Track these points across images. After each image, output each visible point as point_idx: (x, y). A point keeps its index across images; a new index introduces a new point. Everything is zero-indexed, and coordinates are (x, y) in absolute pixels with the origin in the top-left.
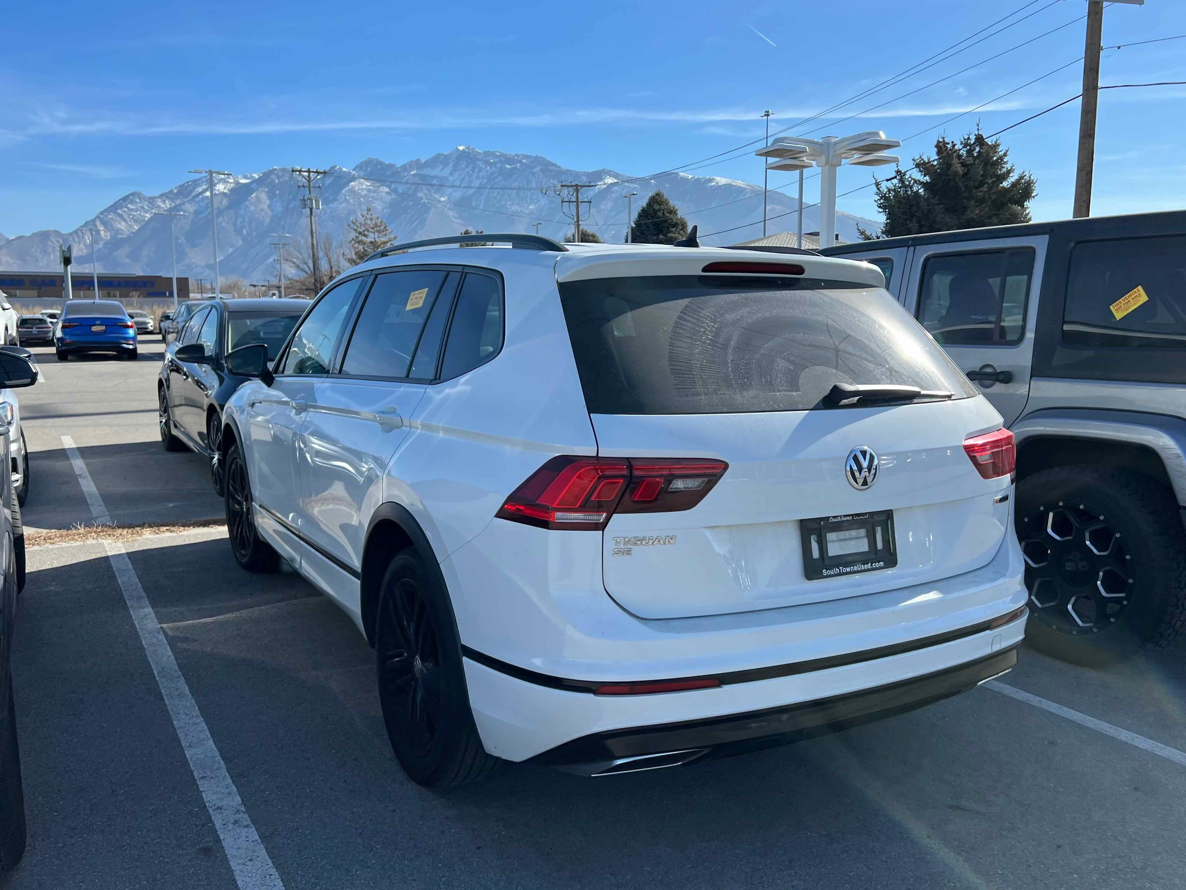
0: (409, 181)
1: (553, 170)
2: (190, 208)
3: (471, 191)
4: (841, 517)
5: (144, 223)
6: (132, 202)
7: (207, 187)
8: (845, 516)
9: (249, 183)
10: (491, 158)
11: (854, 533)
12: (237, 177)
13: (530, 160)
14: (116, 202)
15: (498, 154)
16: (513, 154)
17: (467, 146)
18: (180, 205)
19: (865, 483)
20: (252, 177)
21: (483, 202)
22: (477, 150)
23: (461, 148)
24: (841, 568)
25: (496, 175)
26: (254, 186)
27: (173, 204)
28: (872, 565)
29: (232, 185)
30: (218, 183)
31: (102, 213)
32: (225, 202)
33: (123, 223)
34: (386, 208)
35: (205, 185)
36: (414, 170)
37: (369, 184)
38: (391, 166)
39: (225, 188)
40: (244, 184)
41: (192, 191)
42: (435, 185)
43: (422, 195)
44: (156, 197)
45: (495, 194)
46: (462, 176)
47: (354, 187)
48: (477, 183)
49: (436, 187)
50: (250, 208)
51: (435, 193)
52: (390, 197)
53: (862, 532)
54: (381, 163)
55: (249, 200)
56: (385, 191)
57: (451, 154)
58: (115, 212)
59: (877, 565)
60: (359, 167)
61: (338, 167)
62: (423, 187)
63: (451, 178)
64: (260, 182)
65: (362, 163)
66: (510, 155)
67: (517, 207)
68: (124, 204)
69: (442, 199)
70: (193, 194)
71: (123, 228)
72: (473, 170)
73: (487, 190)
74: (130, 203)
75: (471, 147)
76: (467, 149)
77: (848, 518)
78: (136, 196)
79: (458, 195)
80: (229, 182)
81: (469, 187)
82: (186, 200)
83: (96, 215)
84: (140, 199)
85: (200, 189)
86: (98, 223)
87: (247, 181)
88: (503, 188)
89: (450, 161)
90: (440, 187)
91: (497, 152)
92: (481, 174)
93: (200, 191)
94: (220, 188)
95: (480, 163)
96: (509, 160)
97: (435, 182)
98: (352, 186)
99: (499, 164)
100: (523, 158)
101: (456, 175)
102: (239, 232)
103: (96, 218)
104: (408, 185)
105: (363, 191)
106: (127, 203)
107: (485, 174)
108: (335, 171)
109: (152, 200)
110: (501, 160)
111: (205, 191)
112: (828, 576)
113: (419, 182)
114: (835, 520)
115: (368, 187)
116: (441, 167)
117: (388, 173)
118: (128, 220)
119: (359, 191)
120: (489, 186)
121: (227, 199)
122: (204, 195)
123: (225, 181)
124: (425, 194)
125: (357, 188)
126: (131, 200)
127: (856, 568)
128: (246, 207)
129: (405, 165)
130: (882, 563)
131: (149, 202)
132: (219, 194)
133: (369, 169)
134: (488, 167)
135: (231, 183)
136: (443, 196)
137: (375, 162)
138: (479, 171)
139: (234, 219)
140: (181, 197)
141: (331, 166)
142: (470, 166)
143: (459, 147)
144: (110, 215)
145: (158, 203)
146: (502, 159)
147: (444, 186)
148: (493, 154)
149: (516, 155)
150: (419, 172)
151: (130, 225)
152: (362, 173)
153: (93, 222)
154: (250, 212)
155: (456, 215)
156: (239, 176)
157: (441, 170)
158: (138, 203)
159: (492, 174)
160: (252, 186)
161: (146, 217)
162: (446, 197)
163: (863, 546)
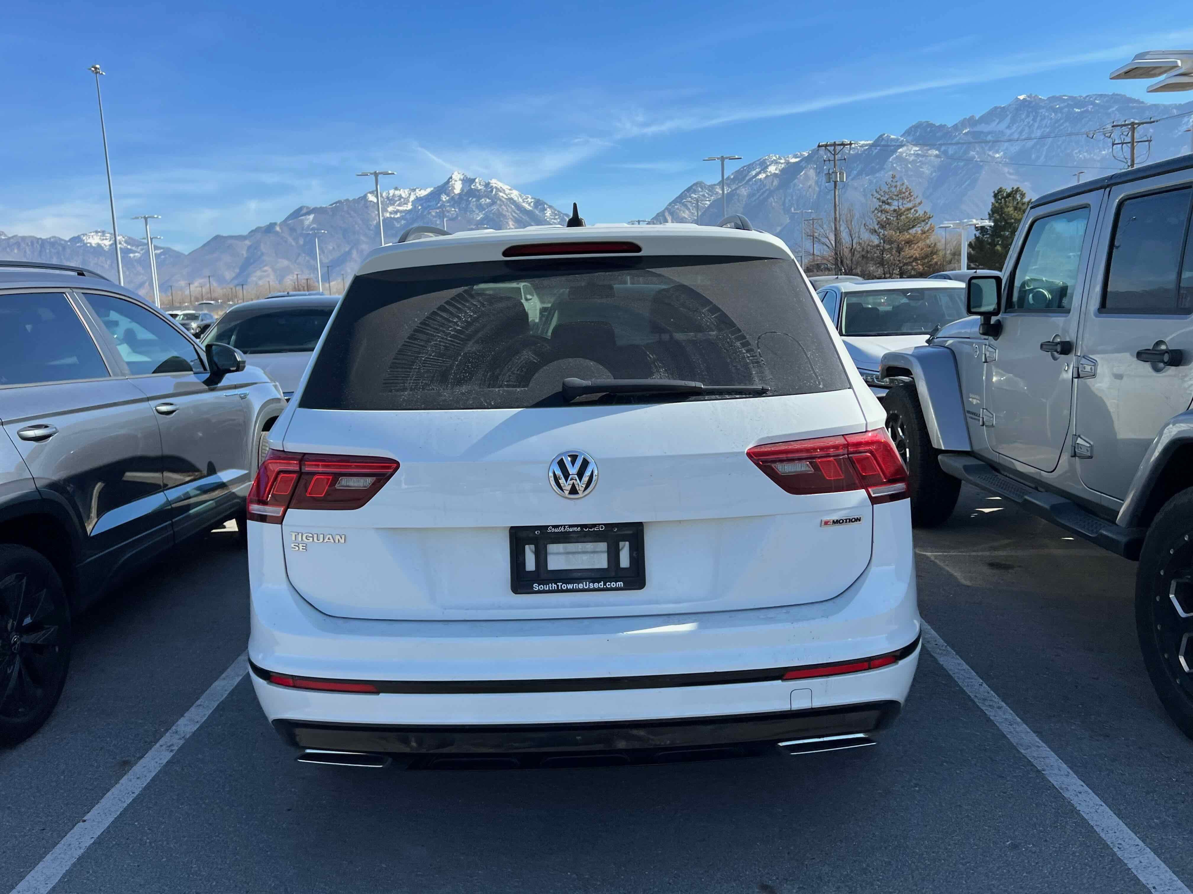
0: (961, 141)
1: (1133, 108)
2: (744, 192)
3: (1030, 143)
4: (564, 528)
5: (704, 210)
6: (695, 192)
7: (760, 169)
8: (570, 526)
9: (799, 161)
10: (1055, 103)
11: (589, 546)
12: (788, 157)
13: (1105, 100)
14: (682, 194)
15: (1066, 98)
16: (1084, 96)
17: (1029, 94)
18: (736, 189)
19: (574, 491)
20: (801, 155)
21: (1044, 153)
22: (1040, 97)
23: (1021, 97)
24: (560, 584)
25: (1062, 121)
26: (803, 164)
27: (730, 190)
28: (605, 584)
29: (783, 166)
30: (770, 165)
31: (670, 204)
32: (776, 183)
33: (687, 212)
34: (935, 171)
35: (759, 168)
36: (966, 128)
37: (918, 149)
38: (941, 127)
39: (776, 170)
40: (794, 163)
41: (746, 176)
42: (989, 142)
43: (974, 153)
44: (715, 185)
45: (1059, 143)
46: (1021, 128)
47: (901, 153)
48: (1039, 133)
49: (990, 144)
50: (799, 185)
51: (990, 150)
52: (939, 160)
53: (603, 546)
54: (932, 125)
55: (797, 178)
56: (935, 153)
57: (1010, 105)
58: (680, 203)
59: (613, 585)
60: (907, 133)
61: (886, 135)
62: (977, 145)
63: (1008, 132)
64: (808, 160)
65: (911, 128)
66: (1081, 97)
67: (1085, 154)
68: (688, 194)
69: (997, 155)
70: (747, 178)
71: (686, 216)
72: (1034, 120)
73: (1050, 139)
74: (692, 193)
75: (1033, 95)
76: (1028, 97)
77: (575, 529)
78: (698, 185)
79: (1015, 148)
80: (780, 163)
81: (1029, 139)
82: (741, 184)
83: (665, 207)
84: (702, 188)
85: (754, 173)
86: (667, 214)
87: (797, 160)
88: (1070, 134)
89: (1008, 113)
90: (995, 143)
91: (1064, 96)
92: (1044, 122)
93: (754, 174)
94: (772, 169)
95: (1043, 111)
96: (1076, 102)
97: (989, 138)
98: (899, 152)
99: (1066, 109)
100: (1095, 99)
101: (1014, 128)
102: (787, 211)
103: (665, 209)
104: (960, 145)
105: (911, 157)
106: (690, 192)
107: (1049, 122)
108: (883, 139)
109: (711, 188)
110: (1068, 104)
111: (758, 174)
112: (539, 592)
113: (972, 140)
114: (556, 530)
115: (916, 153)
116: (997, 121)
117: (939, 134)
118: (691, 208)
119: (907, 157)
120: (1053, 135)
121: (778, 179)
122: (758, 177)
123: (776, 162)
124: (978, 153)
125: (904, 154)
126: (694, 190)
127: (581, 586)
128: (795, 185)
129: (956, 124)
130: (620, 584)
131: (709, 190)
132: (771, 175)
133: (918, 134)
134: (1053, 114)
135: (782, 163)
136: (997, 152)
137: (925, 124)
138: (1041, 120)
139: (783, 198)
140: (737, 182)
141: (879, 135)
142: (1031, 115)
143: (1019, 97)
144: (676, 205)
145: (717, 190)
146: (1070, 102)
147: (1001, 141)
148: (1059, 99)
149: (1087, 96)
150: (972, 130)
151: (692, 213)
152: (910, 138)
153: (663, 212)
154: (799, 190)
155: (1011, 171)
156: (790, 156)
157: (998, 124)
158: (699, 192)
159: (1057, 121)
160: (801, 164)
161: (706, 204)
162: (1002, 153)
163: (601, 562)
